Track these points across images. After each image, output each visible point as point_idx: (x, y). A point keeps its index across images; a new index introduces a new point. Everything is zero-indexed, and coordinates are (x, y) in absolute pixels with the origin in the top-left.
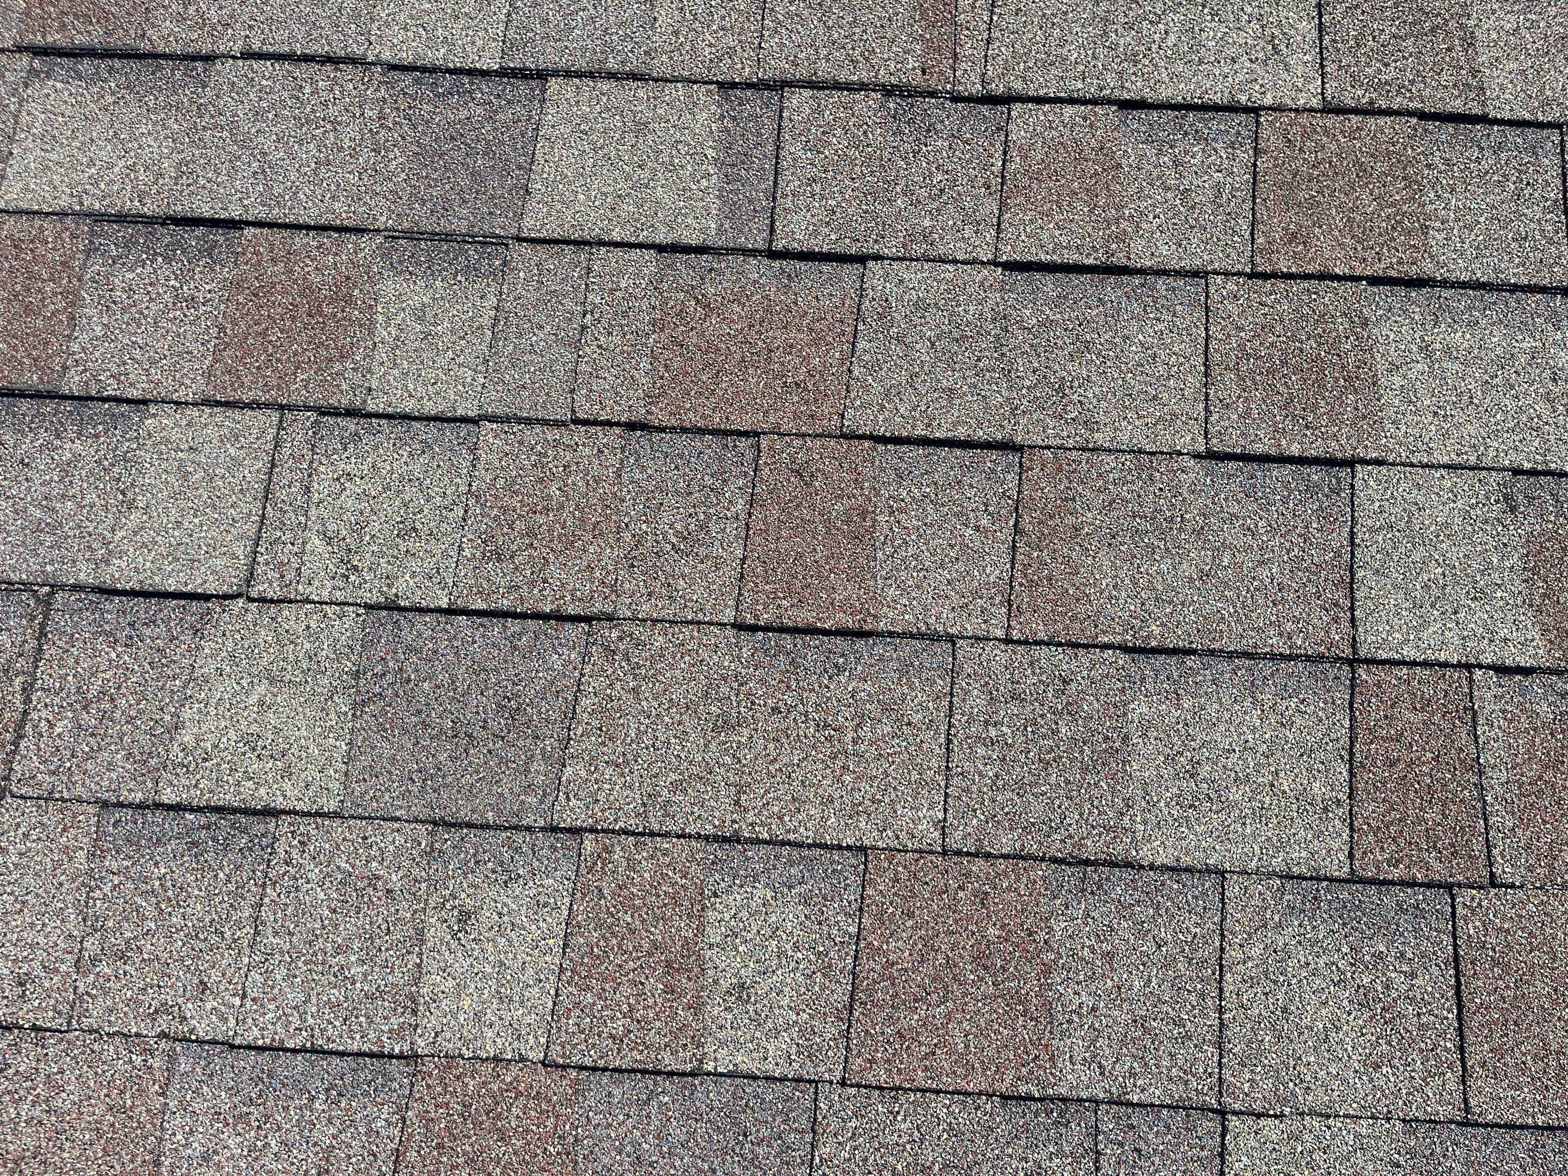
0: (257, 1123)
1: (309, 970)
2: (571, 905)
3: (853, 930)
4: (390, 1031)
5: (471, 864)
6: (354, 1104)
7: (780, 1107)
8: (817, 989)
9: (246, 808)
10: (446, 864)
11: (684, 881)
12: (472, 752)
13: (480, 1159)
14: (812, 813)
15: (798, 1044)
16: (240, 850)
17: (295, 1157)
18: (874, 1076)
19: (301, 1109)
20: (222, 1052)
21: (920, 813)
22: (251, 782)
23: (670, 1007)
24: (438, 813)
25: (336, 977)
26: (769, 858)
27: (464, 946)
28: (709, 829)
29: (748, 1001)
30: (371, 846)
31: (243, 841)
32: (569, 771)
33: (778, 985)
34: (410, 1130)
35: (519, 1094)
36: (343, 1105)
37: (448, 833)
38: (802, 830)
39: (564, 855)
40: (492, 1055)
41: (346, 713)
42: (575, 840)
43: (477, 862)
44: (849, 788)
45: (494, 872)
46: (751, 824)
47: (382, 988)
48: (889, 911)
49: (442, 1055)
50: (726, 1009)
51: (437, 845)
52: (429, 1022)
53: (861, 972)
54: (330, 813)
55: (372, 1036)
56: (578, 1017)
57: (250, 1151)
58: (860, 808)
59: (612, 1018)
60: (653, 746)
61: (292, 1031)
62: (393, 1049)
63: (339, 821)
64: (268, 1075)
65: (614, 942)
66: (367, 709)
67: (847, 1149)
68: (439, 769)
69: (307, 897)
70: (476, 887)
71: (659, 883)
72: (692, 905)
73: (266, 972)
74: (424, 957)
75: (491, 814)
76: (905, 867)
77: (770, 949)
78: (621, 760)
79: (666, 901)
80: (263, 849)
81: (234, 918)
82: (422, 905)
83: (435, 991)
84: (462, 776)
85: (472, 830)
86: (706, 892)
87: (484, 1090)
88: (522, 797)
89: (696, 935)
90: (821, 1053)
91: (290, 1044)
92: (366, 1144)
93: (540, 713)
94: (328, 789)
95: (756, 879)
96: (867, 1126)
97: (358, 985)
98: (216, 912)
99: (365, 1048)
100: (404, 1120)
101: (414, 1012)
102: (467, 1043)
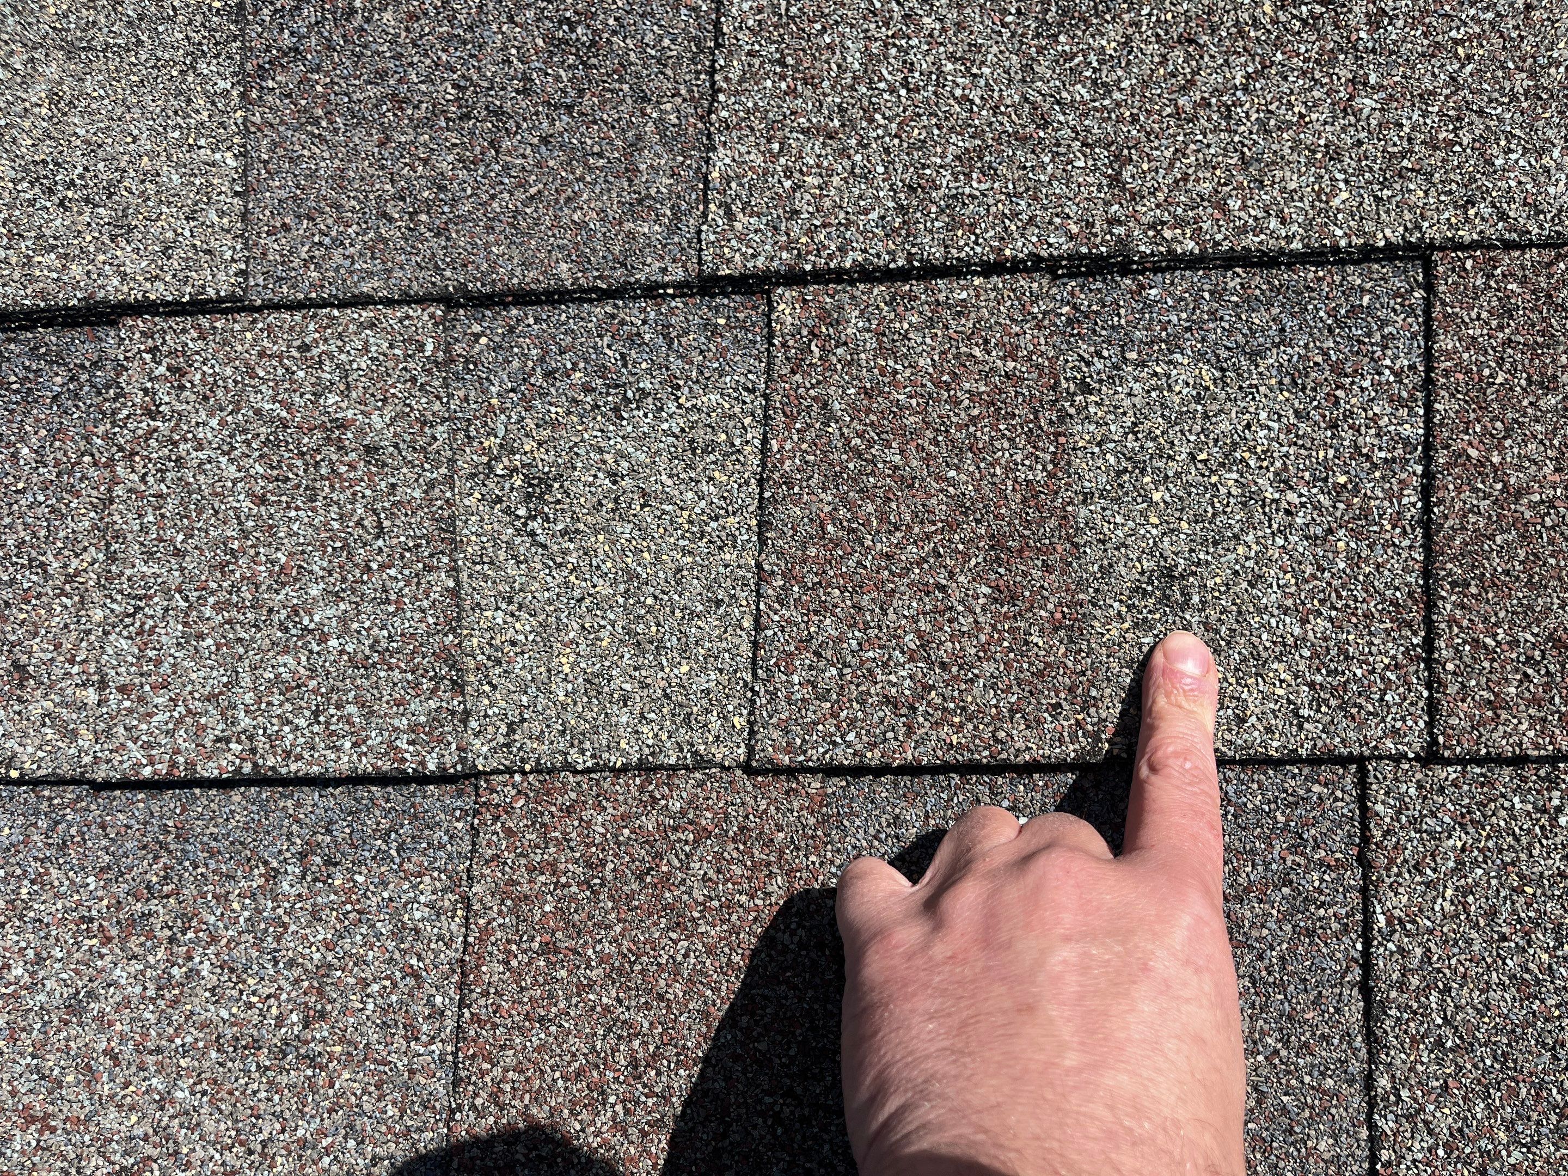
0: (169, 933)
1: (229, 622)
2: (765, 441)
3: (1413, 430)
4: (412, 729)
5: (538, 379)
6: (360, 879)
7: (1281, 819)
8: (1342, 565)
9: (48, 309)
10: (483, 384)
11: (1011, 364)
12: (506, 144)
13: (637, 967)
14: (1293, 185)
15: (1312, 685)
16: (55, 398)
17: (254, 993)
18: (1506, 735)
19: (253, 896)
20: (79, 799)
21: (1546, 160)
22: (53, 256)
23: (1011, 631)
24: (451, 279)
25: (287, 630)
26: (1198, 299)
27: (544, 547)
28: (1059, 243)
29: (1185, 605)
30: (321, 363)
31: (58, 380)
32: (722, 159)
33: (1250, 564)
34: (482, 922)
35: (702, 835)
36: (337, 882)
37: (479, 321)
38: (1274, 223)
39: (736, 341)
40: (635, 759)
41: (226, 94)
42: (755, 308)
43: (549, 374)
44: (1374, 122)
45: (588, 389)
46: (1152, 226)
47: (384, 644)
48: (1499, 380)
49: (527, 768)
50: (1136, 625)
51: (458, 348)
52: (491, 706)
53: (1446, 517)
54: (221, 300)
55: (375, 740)
56: (811, 668)
57: (159, 988)
58: (1405, 163)
59: (885, 664)
60: (905, 84)
61: (209, 744)
62: (423, 763)
63: (244, 319)
64: (177, 837)
65: (870, 508)
66: (271, 84)
67: (1449, 892)
68: (442, 188)
69: (202, 478)
70: (554, 424)
71: (954, 376)
72: (1036, 413)
73: (140, 632)
74: (464, 576)
75: (564, 266)
76: (1523, 282)
77: (1223, 490)
78: (837, 123)
79: (976, 412)
80: (99, 393)
81: (62, 534)
82: (443, 470)
83: (497, 642)
84: (493, 197)
85: (530, 311)
86: (1064, 384)
87: (626, 832)
88: (628, 226)
89: (1051, 475)
90: (1368, 698)
91: (209, 770)
92: (397, 955)
93: (642, 46)
94: (208, 252)
95: (1174, 345)
96: (1491, 844)
97: (333, 643)
98: (26, 526)
99: (365, 765)
100: (467, 902)
101: (458, 687)
102: (577, 740)
